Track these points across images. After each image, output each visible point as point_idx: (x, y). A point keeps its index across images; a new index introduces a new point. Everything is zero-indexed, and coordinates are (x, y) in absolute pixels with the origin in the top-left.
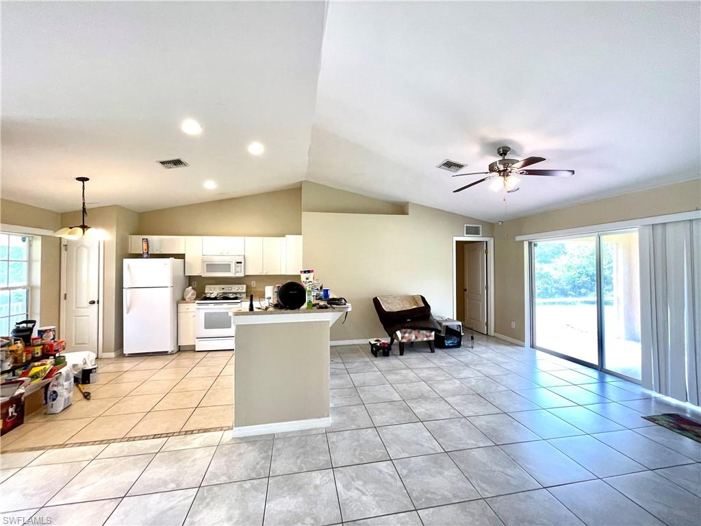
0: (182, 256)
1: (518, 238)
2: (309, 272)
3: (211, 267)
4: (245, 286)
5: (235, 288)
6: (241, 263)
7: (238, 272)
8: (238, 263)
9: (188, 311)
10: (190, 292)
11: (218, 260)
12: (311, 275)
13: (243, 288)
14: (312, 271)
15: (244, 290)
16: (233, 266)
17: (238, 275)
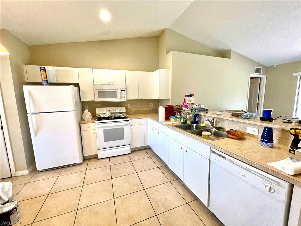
0: (77, 85)
1: (295, 74)
2: (191, 96)
3: (102, 93)
4: (124, 108)
5: (118, 110)
6: (124, 90)
7: (122, 98)
8: (122, 90)
9: (89, 129)
10: (87, 114)
11: (107, 88)
12: (192, 98)
13: (123, 109)
14: (193, 95)
15: (125, 111)
16: (119, 92)
17: (122, 100)
